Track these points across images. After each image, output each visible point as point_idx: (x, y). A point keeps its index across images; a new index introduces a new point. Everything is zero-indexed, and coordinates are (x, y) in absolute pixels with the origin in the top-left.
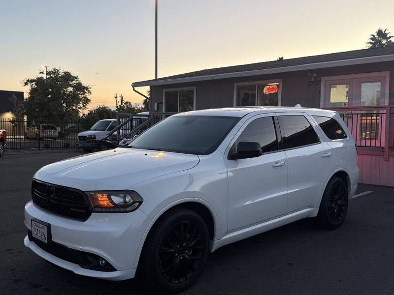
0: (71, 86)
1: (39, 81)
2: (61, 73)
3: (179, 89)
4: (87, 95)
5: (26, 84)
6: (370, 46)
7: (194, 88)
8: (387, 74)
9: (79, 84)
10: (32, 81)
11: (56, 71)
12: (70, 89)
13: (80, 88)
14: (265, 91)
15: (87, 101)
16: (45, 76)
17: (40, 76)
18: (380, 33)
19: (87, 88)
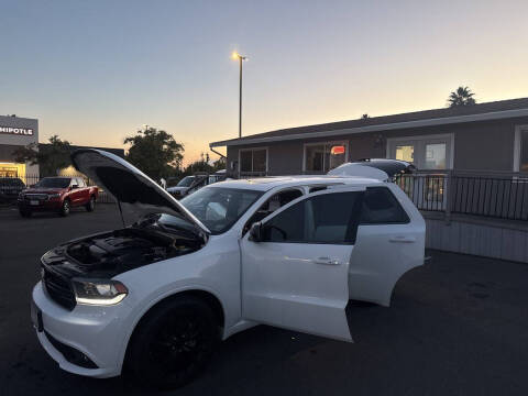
0: (166, 143)
1: (137, 140)
2: (157, 132)
3: (252, 149)
4: (180, 152)
5: (126, 142)
6: (451, 103)
7: (266, 148)
8: (452, 136)
9: (174, 142)
10: (130, 140)
11: (153, 131)
12: (165, 147)
13: (174, 145)
14: (332, 152)
15: (181, 157)
16: (143, 135)
17: (138, 134)
18: (461, 91)
19: (180, 146)
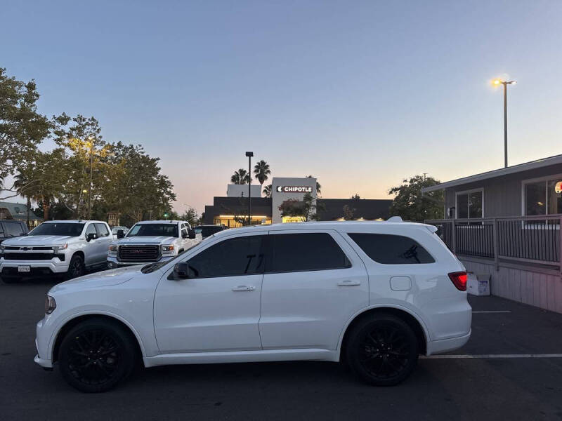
1: (402, 189)
3: (468, 192)
5: (391, 193)
10: (395, 190)
11: (418, 179)
14: (556, 189)
16: (408, 184)
17: (404, 184)
